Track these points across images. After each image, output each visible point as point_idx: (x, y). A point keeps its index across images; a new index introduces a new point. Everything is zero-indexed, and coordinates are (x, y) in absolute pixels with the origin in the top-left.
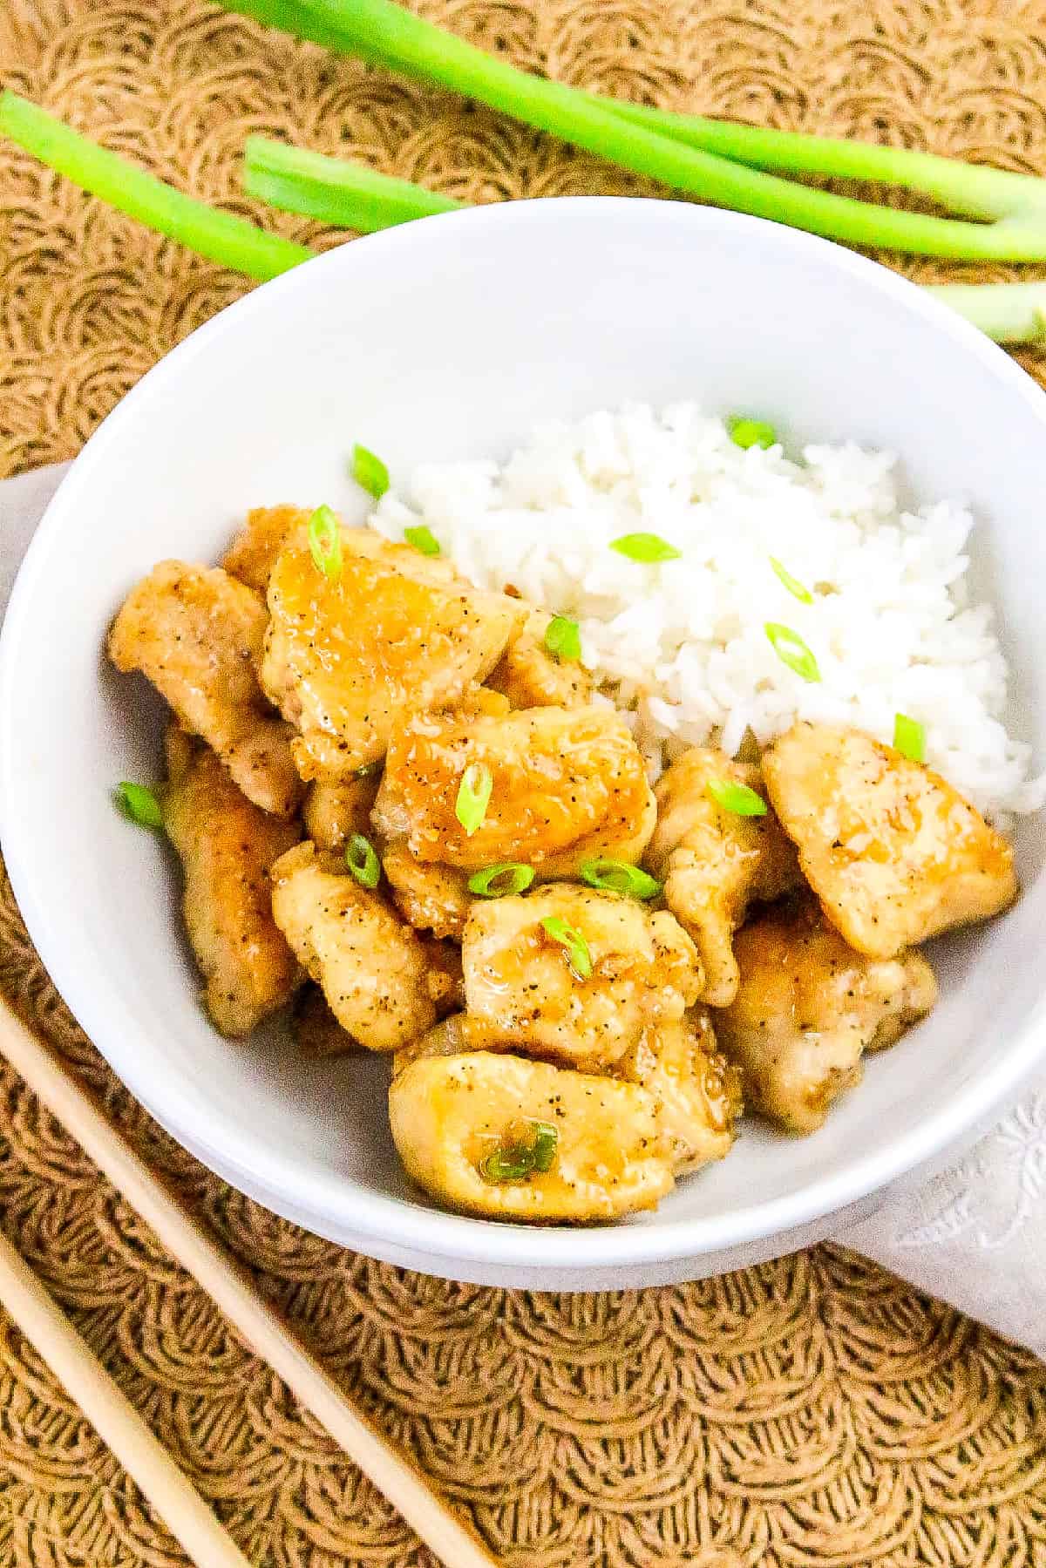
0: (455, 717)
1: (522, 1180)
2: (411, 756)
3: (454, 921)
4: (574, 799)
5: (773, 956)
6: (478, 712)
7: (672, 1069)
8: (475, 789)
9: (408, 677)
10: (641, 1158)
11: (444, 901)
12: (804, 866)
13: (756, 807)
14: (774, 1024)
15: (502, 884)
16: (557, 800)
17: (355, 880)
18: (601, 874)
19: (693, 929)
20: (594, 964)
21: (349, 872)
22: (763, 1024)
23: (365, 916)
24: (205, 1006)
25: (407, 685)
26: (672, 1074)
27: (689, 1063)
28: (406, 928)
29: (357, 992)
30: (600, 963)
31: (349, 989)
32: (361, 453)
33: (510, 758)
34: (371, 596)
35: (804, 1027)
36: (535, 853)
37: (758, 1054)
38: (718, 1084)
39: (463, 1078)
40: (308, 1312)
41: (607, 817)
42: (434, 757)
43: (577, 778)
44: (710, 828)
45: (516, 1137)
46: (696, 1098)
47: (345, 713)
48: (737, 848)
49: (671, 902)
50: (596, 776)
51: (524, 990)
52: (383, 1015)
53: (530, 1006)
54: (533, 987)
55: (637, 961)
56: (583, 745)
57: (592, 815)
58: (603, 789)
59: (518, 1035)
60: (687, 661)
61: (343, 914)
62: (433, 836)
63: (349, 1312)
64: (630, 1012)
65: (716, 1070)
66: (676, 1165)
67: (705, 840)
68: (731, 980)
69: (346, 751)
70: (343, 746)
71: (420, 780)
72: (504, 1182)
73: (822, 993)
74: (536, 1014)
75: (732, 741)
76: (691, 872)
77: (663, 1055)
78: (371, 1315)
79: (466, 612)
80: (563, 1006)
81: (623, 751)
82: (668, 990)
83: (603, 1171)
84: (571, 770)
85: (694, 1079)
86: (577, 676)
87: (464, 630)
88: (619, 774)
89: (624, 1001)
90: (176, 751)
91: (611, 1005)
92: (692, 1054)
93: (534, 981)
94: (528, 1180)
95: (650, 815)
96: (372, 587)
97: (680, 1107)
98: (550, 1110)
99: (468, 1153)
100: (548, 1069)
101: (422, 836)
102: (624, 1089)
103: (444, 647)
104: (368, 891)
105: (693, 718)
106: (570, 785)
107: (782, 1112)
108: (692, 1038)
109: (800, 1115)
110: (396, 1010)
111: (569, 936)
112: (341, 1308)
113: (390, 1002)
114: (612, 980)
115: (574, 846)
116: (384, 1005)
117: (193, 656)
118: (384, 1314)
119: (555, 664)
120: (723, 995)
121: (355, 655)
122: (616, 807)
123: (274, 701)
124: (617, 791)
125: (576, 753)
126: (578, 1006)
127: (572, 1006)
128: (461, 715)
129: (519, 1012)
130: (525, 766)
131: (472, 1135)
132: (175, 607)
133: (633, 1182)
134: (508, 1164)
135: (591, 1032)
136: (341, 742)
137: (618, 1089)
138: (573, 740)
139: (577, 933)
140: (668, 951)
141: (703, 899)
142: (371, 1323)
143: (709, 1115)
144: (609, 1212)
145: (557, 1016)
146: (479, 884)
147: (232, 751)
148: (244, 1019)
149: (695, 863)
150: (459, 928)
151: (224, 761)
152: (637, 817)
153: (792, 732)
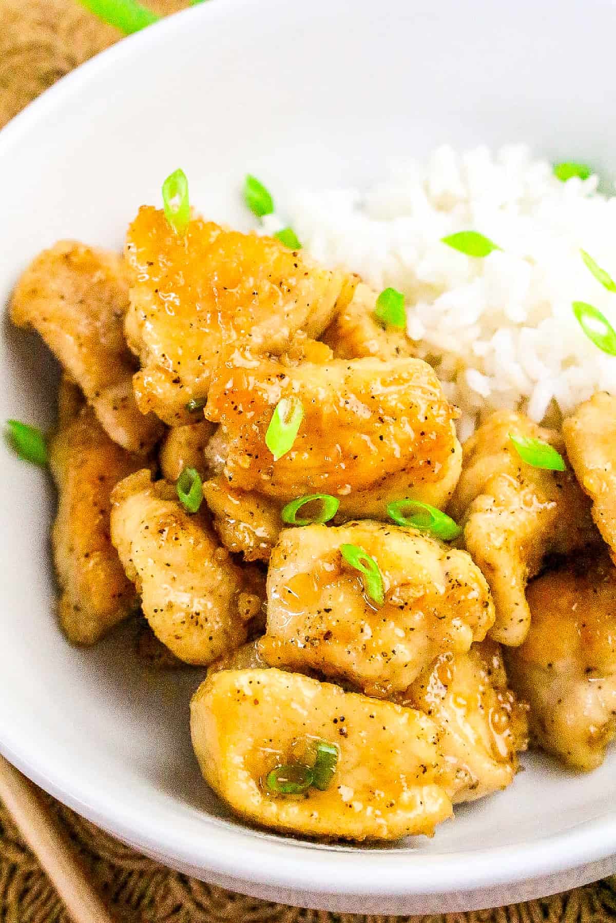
0: (280, 361)
1: (301, 797)
2: (229, 385)
3: (263, 545)
4: (381, 438)
5: (563, 602)
6: (302, 358)
7: (461, 701)
8: (287, 421)
9: (240, 320)
10: (421, 784)
11: (256, 527)
12: (597, 517)
13: (555, 462)
14: (561, 665)
15: (310, 513)
16: (366, 437)
17: (181, 505)
18: (407, 514)
19: (488, 568)
20: (385, 592)
21: (176, 498)
22: (550, 665)
23: (180, 535)
24: (58, 615)
25: (237, 329)
26: (460, 706)
27: (479, 697)
28: (220, 550)
29: (170, 606)
30: (391, 592)
31: (163, 604)
32: (253, 183)
33: (322, 395)
34: (211, 248)
35: (588, 670)
36: (343, 486)
37: (545, 694)
38: (504, 719)
39: (248, 691)
40: (135, 898)
41: (413, 458)
42: (250, 388)
43: (386, 418)
44: (509, 478)
45: (297, 753)
46: (482, 729)
47: (180, 352)
48: (535, 499)
49: (469, 543)
50: (404, 419)
51: (319, 613)
52: (194, 629)
53: (324, 628)
54: (328, 611)
55: (428, 591)
56: (393, 388)
57: (398, 455)
58: (409, 431)
59: (311, 656)
60: (502, 340)
61: (161, 531)
62: (246, 462)
63: (169, 901)
64: (420, 640)
65: (504, 706)
66: (458, 792)
67: (505, 488)
68: (521, 620)
69: (179, 385)
70: (177, 381)
71: (236, 408)
72: (282, 797)
73: (607, 639)
74: (328, 635)
75: (538, 409)
76: (489, 515)
77: (454, 687)
78: (189, 906)
79: (296, 265)
80: (354, 629)
81: (432, 398)
82: (457, 622)
83: (381, 794)
84: (381, 411)
85: (482, 712)
86: (402, 343)
87: (292, 281)
88: (426, 418)
89: (412, 629)
90: (66, 401)
91: (400, 633)
92: (481, 688)
93: (329, 604)
94: (307, 797)
95: (455, 462)
96: (212, 240)
97: (465, 738)
98: (332, 729)
99: (249, 766)
100: (335, 690)
101: (235, 462)
102: (407, 715)
103: (272, 294)
104: (190, 514)
105: (503, 387)
106: (378, 425)
107: (564, 751)
108: (483, 674)
109: (581, 754)
110: (208, 625)
111: (364, 563)
112: (164, 898)
113: (202, 616)
114: (402, 607)
115: (381, 484)
116: (195, 620)
117: (73, 312)
118: (199, 906)
119: (381, 330)
120: (514, 634)
121: (193, 300)
122: (421, 449)
123: (135, 351)
124: (423, 434)
125: (386, 396)
126: (368, 630)
127: (362, 631)
128: (286, 359)
129: (312, 633)
130: (337, 403)
131: (255, 749)
132: (64, 272)
133: (410, 807)
134: (286, 780)
135: (379, 657)
136: (175, 377)
137: (402, 714)
138: (384, 383)
139: (373, 561)
140: (460, 585)
141: (498, 541)
142: (188, 913)
143: (493, 747)
144: (384, 834)
145: (348, 638)
146: (289, 513)
147: (98, 395)
148: (88, 629)
149: (494, 509)
150: (268, 552)
151: (90, 403)
152: (443, 461)
153: (592, 400)
